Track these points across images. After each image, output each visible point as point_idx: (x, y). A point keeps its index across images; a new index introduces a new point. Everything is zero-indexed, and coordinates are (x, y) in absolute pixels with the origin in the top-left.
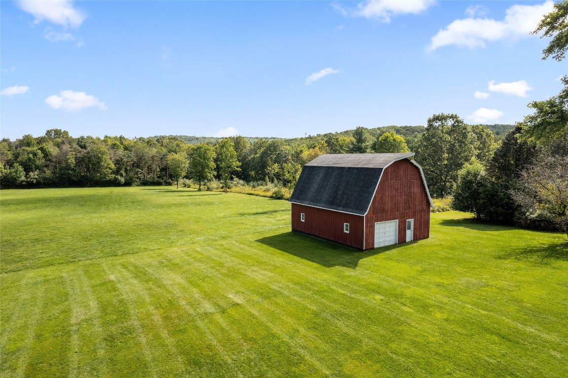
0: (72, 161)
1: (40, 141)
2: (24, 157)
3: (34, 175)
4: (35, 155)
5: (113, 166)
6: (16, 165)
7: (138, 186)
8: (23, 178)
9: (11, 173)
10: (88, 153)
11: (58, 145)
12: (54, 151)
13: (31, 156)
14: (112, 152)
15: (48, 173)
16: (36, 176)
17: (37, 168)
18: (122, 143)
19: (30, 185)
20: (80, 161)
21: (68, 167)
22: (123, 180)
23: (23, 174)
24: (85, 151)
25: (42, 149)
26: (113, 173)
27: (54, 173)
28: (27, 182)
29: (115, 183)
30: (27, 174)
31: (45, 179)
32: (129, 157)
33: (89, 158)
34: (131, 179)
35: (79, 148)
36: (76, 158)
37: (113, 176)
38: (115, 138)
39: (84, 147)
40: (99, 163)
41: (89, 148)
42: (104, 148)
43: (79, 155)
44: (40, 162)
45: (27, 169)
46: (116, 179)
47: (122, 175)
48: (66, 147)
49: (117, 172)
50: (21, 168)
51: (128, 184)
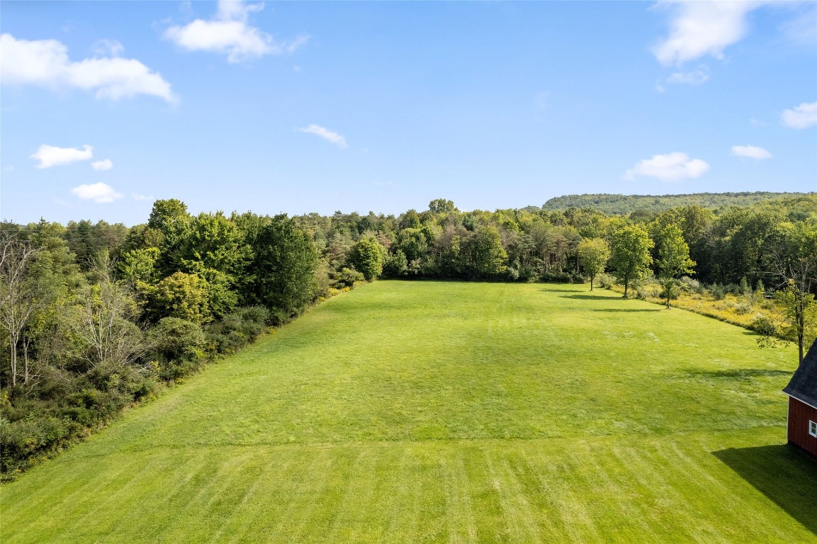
0: (456, 247)
1: (424, 218)
2: (406, 242)
3: (416, 263)
4: (418, 238)
5: (505, 255)
6: (399, 251)
7: (536, 282)
8: (405, 267)
9: (394, 261)
10: (475, 236)
11: (442, 223)
12: (437, 232)
13: (414, 240)
14: (504, 234)
15: (430, 262)
16: (418, 266)
17: (420, 255)
18: (517, 220)
19: (411, 276)
20: (465, 247)
21: (452, 255)
22: (516, 274)
23: (405, 261)
24: (472, 234)
25: (424, 231)
26: (504, 264)
27: (436, 261)
28: (409, 272)
29: (506, 278)
30: (409, 263)
31: (427, 269)
32: (526, 242)
33: (476, 243)
34: (527, 272)
35: (465, 229)
36: (461, 244)
37: (505, 267)
38: (508, 213)
39: (470, 228)
40: (488, 249)
41: (476, 230)
42: (494, 229)
43: (464, 239)
44: (422, 247)
45: (410, 257)
46: (508, 272)
47: (515, 267)
48: (450, 229)
49: (510, 262)
50: (403, 256)
51: (523, 279)
